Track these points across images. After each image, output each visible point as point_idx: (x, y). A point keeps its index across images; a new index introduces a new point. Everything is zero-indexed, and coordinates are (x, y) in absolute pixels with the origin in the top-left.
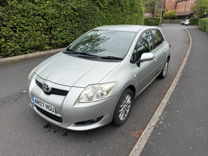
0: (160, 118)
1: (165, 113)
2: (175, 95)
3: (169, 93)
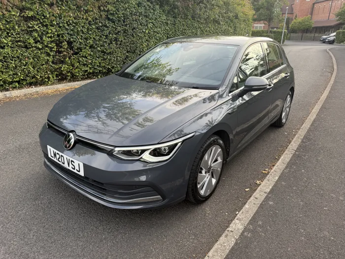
2: (271, 203)
3: (256, 198)
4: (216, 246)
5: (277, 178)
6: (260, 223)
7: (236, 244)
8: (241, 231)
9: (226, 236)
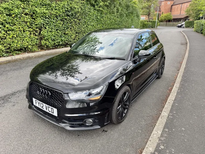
0: (160, 140)
1: (166, 131)
2: (177, 104)
3: (169, 103)
4: (158, 122)
5: (176, 94)
6: (174, 112)
7: (167, 120)
8: (167, 116)
9: (161, 118)
